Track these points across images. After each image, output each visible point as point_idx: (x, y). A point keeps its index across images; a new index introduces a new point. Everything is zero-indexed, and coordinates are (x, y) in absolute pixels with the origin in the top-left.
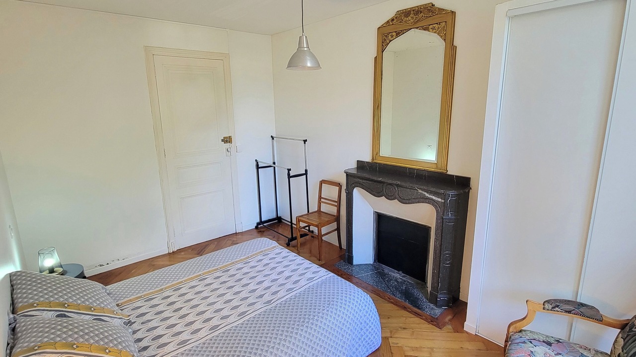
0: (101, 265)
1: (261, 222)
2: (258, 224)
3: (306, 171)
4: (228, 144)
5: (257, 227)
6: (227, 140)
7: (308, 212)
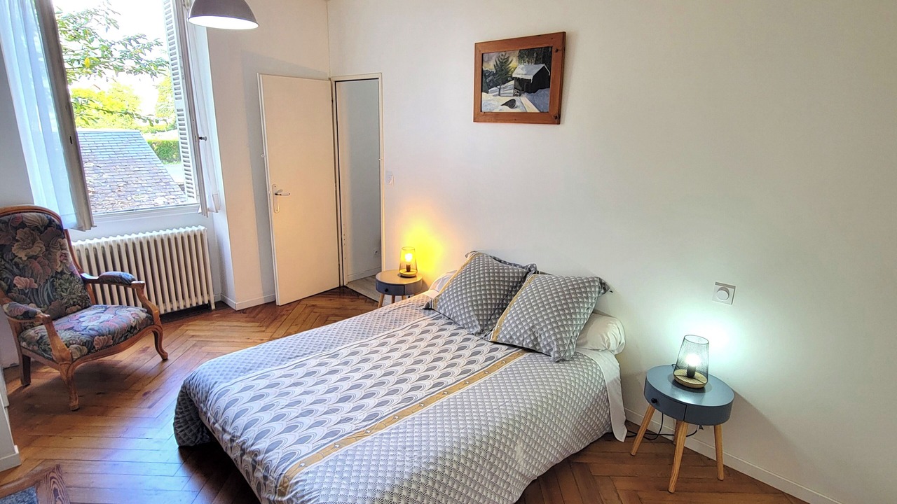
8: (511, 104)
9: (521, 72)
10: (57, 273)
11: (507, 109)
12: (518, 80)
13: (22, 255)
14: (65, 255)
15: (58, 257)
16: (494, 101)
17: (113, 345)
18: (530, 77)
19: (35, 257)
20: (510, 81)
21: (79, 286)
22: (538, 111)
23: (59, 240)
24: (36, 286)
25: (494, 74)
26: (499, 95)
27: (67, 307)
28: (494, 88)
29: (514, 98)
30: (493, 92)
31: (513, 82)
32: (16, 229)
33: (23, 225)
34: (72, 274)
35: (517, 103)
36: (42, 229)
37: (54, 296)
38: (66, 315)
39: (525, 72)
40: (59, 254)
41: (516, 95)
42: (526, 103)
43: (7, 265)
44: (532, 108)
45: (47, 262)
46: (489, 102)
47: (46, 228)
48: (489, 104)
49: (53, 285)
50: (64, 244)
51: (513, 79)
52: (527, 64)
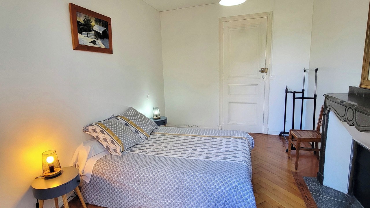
0: (189, 126)
1: (284, 132)
2: (281, 133)
3: (315, 96)
4: (264, 74)
5: (280, 135)
6: (263, 71)
7: (301, 128)
8: (94, 42)
9: (97, 28)
11: (92, 45)
12: (96, 31)
16: (84, 39)
18: (101, 32)
20: (92, 31)
22: (105, 48)
25: (83, 25)
26: (88, 37)
28: (85, 33)
29: (95, 40)
30: (84, 34)
31: (93, 32)
35: (97, 43)
39: (98, 29)
41: (96, 39)
42: (100, 44)
44: (103, 47)
46: (83, 39)
48: (83, 41)
51: (94, 30)
52: (99, 25)
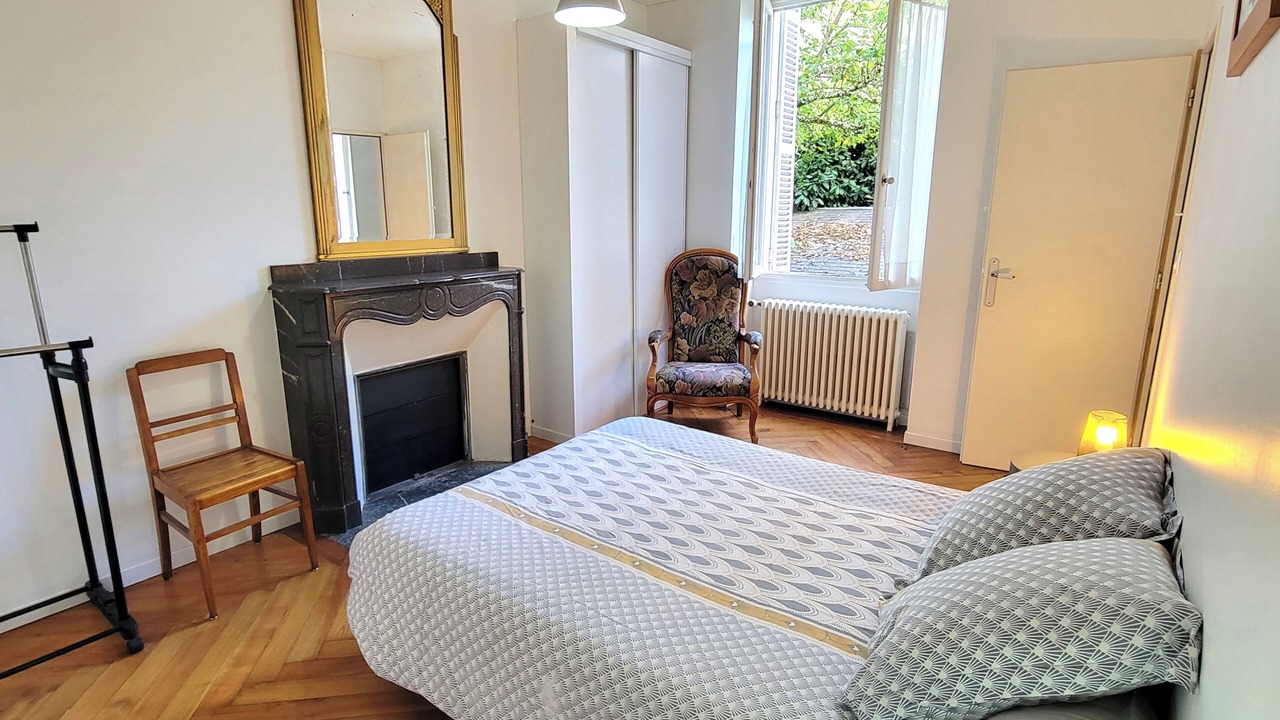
10: (717, 319)
13: (696, 294)
14: (733, 305)
15: (724, 305)
17: (691, 395)
19: (705, 299)
21: (730, 338)
23: (733, 288)
24: (695, 325)
27: (711, 355)
32: (699, 269)
33: (705, 267)
34: (730, 325)
36: (720, 274)
37: (705, 340)
38: (710, 361)
40: (727, 302)
43: (682, 301)
45: (713, 306)
47: (723, 275)
49: (708, 329)
50: (736, 294)
